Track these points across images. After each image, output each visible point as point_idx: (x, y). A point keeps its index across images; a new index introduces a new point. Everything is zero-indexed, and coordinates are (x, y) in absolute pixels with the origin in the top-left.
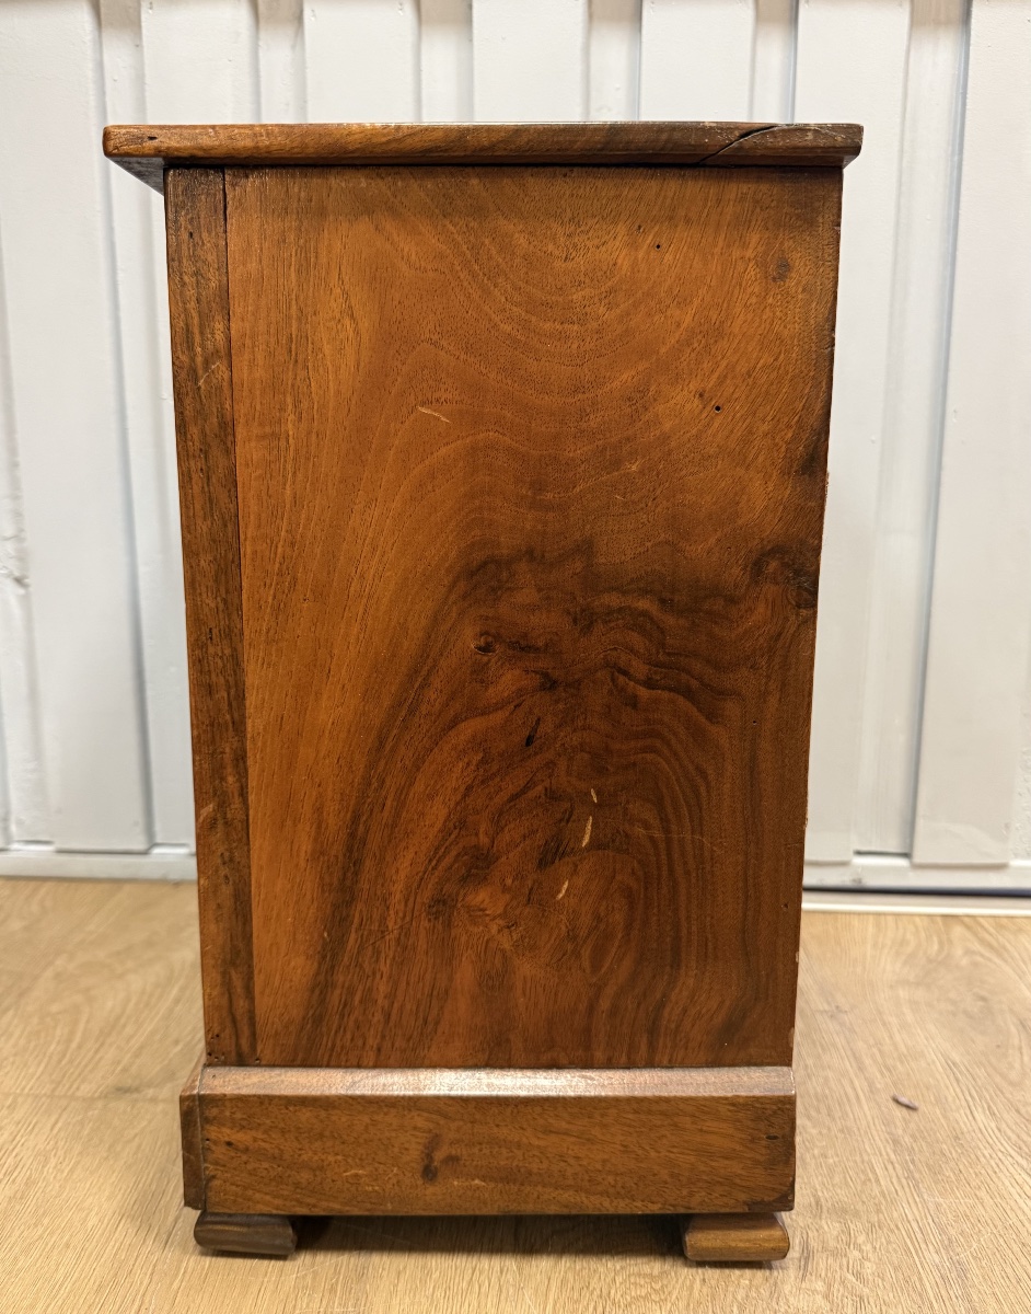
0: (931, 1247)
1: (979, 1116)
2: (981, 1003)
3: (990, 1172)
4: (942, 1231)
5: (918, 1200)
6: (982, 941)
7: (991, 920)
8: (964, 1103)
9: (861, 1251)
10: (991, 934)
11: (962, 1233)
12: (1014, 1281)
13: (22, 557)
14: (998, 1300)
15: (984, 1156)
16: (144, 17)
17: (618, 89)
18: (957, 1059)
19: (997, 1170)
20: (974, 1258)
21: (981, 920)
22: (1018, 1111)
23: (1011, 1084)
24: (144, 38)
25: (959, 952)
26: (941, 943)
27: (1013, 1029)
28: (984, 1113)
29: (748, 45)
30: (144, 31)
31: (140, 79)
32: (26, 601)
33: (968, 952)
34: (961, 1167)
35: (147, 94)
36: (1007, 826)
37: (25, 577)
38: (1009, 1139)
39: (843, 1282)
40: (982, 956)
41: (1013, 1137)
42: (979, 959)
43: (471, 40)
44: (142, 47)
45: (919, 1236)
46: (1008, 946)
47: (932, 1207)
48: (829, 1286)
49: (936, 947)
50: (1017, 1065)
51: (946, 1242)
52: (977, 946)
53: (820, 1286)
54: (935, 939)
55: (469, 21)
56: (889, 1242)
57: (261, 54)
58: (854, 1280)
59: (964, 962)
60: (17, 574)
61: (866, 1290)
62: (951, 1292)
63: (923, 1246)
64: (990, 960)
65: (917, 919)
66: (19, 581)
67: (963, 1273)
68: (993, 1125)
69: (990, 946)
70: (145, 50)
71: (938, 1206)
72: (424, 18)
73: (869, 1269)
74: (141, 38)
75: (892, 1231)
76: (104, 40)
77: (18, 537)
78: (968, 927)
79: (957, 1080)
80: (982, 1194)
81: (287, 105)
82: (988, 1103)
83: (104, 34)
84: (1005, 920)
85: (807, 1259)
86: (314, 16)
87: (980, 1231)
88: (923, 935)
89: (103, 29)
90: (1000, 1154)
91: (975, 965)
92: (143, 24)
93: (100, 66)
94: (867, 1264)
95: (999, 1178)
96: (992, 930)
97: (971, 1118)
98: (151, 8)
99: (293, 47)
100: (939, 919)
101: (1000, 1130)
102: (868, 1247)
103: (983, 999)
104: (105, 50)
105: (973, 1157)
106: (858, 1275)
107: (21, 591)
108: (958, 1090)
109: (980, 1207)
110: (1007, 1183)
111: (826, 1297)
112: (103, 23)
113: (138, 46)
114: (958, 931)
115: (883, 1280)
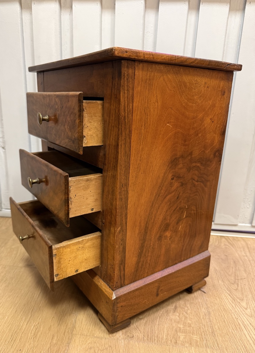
0: (203, 308)
1: (220, 282)
2: (225, 257)
3: (220, 294)
4: (207, 305)
5: (202, 298)
6: (229, 242)
7: (232, 238)
8: (217, 278)
9: (188, 308)
10: (231, 241)
11: (211, 306)
12: (220, 316)
13: (4, 142)
14: (216, 320)
15: (219, 290)
16: (33, 6)
17: (152, 27)
18: (217, 268)
19: (221, 293)
20: (213, 311)
21: (229, 237)
22: (229, 281)
23: (229, 275)
24: (33, 12)
25: (223, 245)
26: (219, 242)
27: (232, 263)
28: (221, 281)
29: (186, 16)
30: (33, 10)
31: (31, 23)
32: (5, 153)
33: (225, 245)
34: (213, 292)
35: (33, 27)
36: (238, 216)
37: (4, 147)
38: (226, 287)
39: (183, 314)
40: (228, 246)
41: (227, 287)
42: (227, 247)
43: (115, 13)
44: (32, 14)
45: (201, 306)
46: (235, 244)
47: (205, 300)
48: (180, 314)
49: (217, 243)
50: (231, 271)
51: (207, 307)
52: (227, 244)
53: (178, 314)
54: (217, 241)
55: (114, 8)
56: (194, 306)
57: (62, 16)
58: (185, 313)
59: (223, 247)
60: (3, 146)
61: (188, 316)
62: (206, 317)
63: (202, 308)
64: (230, 247)
65: (214, 236)
66: (3, 148)
67: (209, 313)
68: (223, 284)
69: (230, 244)
70: (33, 15)
71: (207, 300)
72: (103, 7)
73: (189, 312)
74: (32, 12)
75: (195, 304)
76: (23, 12)
77: (3, 137)
78: (226, 239)
79: (216, 274)
80: (217, 298)
81: (68, 30)
82: (222, 279)
83: (23, 11)
84: (235, 238)
85: (175, 309)
86: (75, 7)
87: (215, 305)
88: (214, 240)
89: (22, 9)
90: (223, 290)
91: (226, 248)
92: (32, 8)
93: (22, 19)
94: (189, 310)
95: (221, 295)
96: (232, 240)
97: (218, 282)
98: (34, 4)
99: (70, 15)
100: (219, 237)
101: (224, 285)
102: (189, 307)
103: (226, 256)
104: (23, 15)
105: (217, 290)
106: (186, 313)
107: (4, 150)
108: (216, 275)
109: (216, 300)
110: (223, 296)
111: (179, 316)
112: (22, 8)
113: (31, 14)
114: (223, 239)
115: (192, 314)
